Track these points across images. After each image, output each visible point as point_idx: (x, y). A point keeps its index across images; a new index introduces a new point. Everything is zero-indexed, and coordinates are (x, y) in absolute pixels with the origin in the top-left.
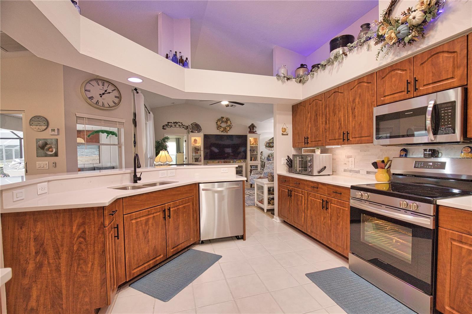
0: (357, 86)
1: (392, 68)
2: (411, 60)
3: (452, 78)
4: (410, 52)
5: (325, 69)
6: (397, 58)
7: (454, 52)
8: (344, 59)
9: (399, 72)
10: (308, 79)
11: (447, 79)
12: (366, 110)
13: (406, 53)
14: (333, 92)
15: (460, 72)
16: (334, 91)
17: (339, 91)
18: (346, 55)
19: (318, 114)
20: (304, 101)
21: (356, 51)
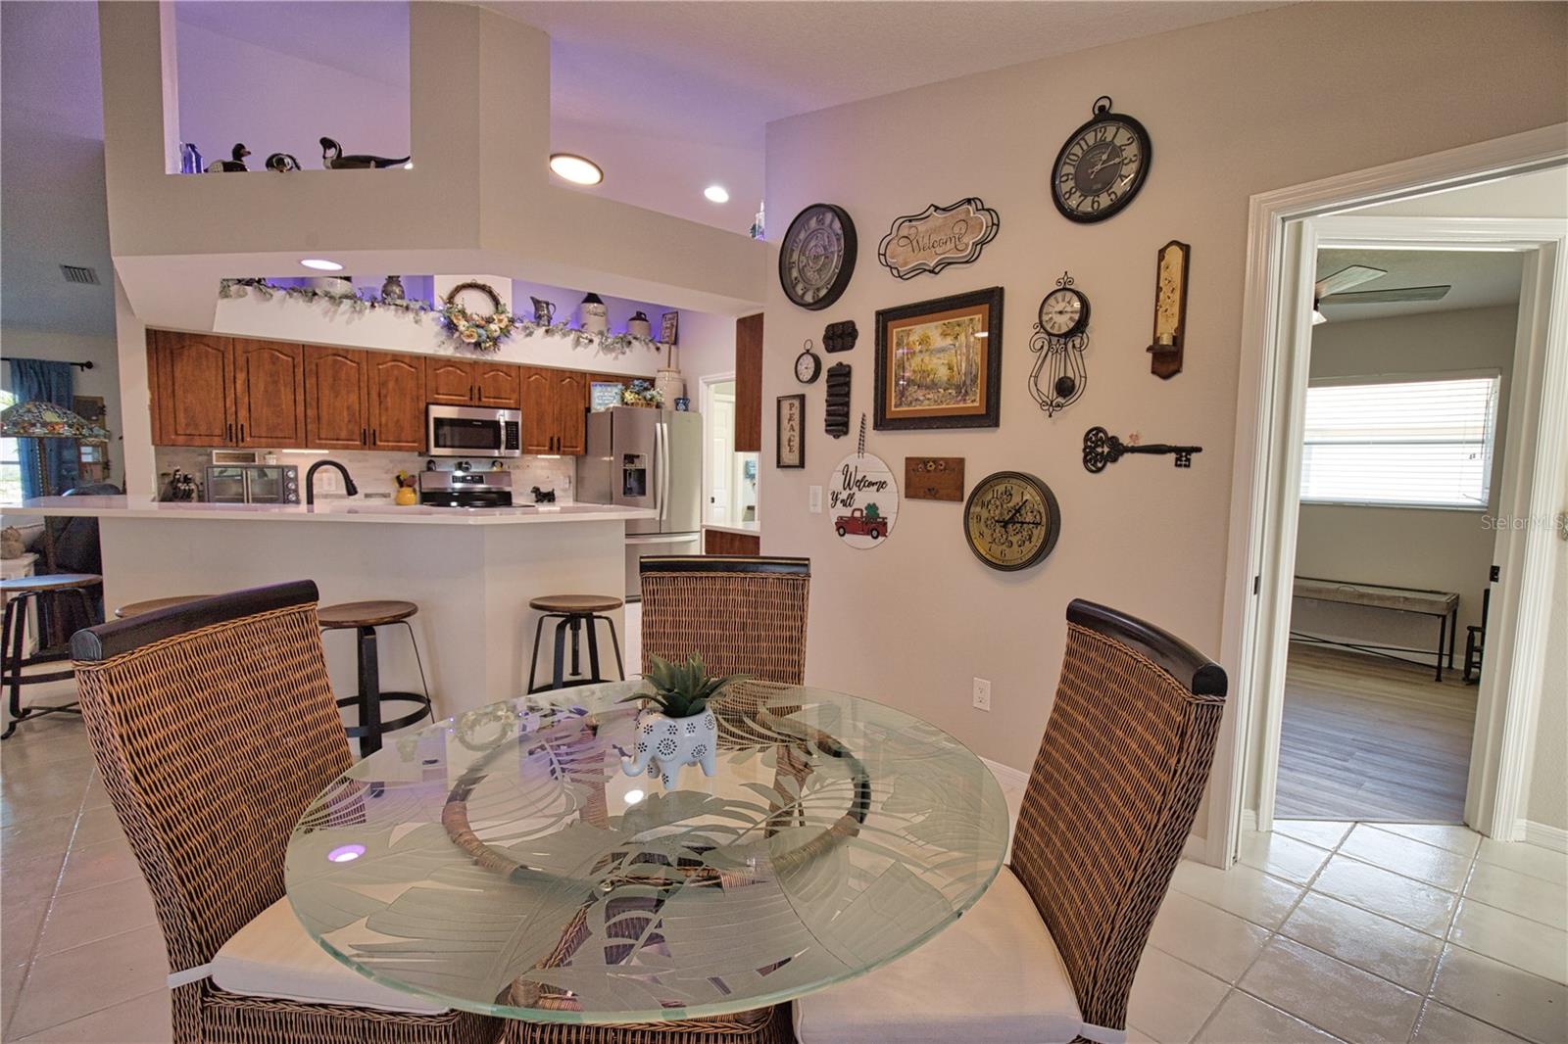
0: (390, 364)
1: (449, 362)
2: (474, 364)
3: (509, 399)
4: (474, 357)
5: (311, 302)
6: (458, 355)
7: (510, 376)
8: (368, 311)
9: (458, 371)
10: (246, 294)
11: (506, 399)
12: (408, 404)
13: (470, 355)
14: (330, 351)
15: (515, 396)
16: (334, 352)
17: (349, 357)
18: (373, 306)
19: (282, 381)
20: (218, 337)
21: (393, 312)
